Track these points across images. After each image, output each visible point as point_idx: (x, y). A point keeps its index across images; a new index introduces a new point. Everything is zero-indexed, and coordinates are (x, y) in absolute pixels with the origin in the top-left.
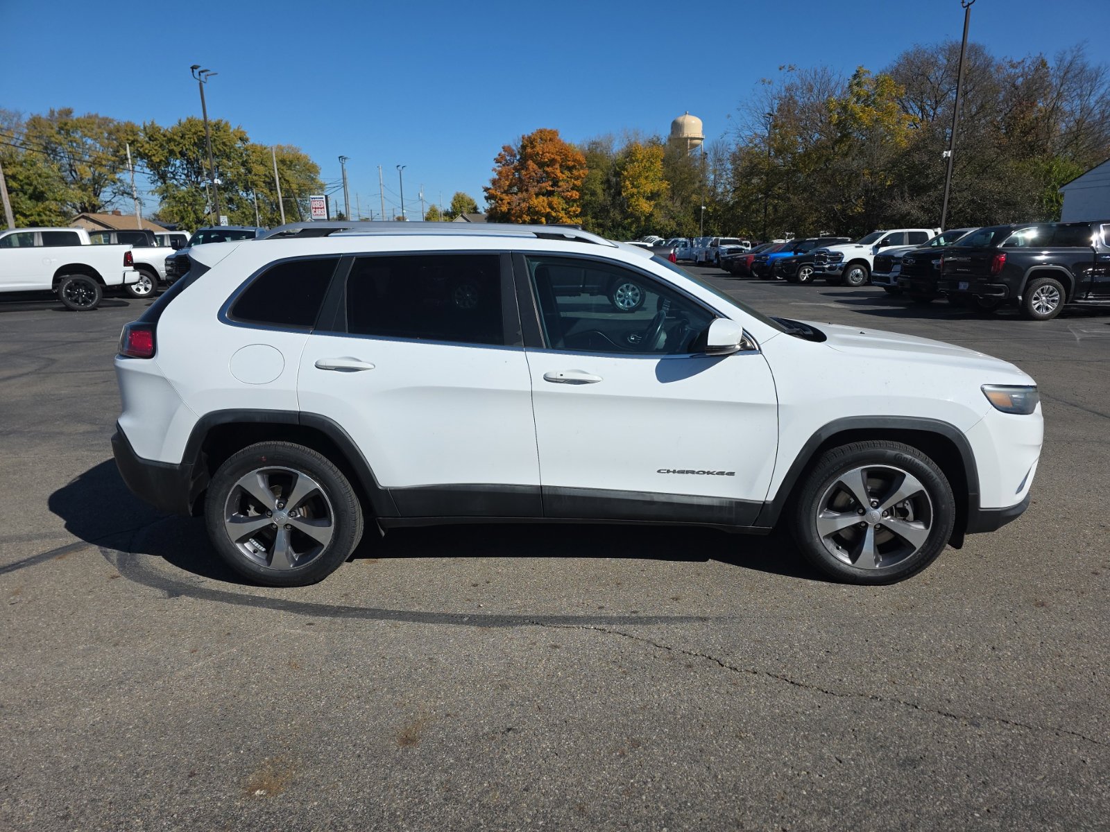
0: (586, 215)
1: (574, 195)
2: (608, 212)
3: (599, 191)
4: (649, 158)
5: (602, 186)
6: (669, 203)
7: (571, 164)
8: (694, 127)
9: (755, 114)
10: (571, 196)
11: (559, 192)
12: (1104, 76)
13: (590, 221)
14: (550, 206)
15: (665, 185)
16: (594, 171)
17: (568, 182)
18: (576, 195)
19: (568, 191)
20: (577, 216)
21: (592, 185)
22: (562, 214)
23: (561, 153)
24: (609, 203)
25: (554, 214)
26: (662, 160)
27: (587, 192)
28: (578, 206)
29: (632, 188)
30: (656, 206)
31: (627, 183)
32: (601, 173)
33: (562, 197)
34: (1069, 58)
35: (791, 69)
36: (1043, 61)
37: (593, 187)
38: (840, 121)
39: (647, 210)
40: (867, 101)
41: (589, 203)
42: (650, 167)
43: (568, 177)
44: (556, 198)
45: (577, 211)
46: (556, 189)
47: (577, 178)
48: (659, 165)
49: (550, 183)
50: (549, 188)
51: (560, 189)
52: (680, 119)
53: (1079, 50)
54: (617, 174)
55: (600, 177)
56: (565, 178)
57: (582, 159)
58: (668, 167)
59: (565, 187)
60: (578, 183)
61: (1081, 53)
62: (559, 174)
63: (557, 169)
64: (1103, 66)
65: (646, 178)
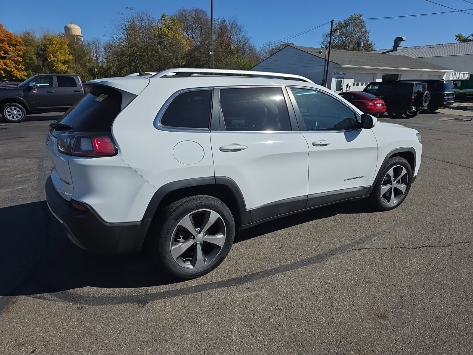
0: (28, 70)
1: (19, 59)
2: (41, 69)
3: (34, 58)
4: (60, 43)
5: (35, 55)
6: (75, 66)
7: (14, 42)
8: (77, 30)
9: (118, 28)
10: (18, 60)
11: (9, 58)
12: (243, 28)
13: (31, 73)
14: (5, 64)
15: (71, 57)
16: (29, 48)
17: (14, 52)
18: (20, 59)
19: (15, 57)
20: (23, 70)
21: (29, 55)
22: (13, 69)
23: (7, 36)
24: (41, 64)
25: (8, 69)
26: (68, 45)
27: (27, 58)
28: (22, 65)
29: (53, 58)
30: (68, 67)
31: (50, 55)
32: (34, 49)
33: (12, 60)
34: (232, 20)
35: (131, 9)
36: (224, 20)
37: (30, 56)
38: (159, 35)
39: (64, 69)
40: (169, 28)
41: (29, 64)
42: (61, 48)
43: (13, 50)
44: (8, 60)
45: (23, 68)
46: (7, 55)
47: (20, 51)
48: (66, 47)
49: (3, 52)
50: (2, 55)
51: (9, 56)
52: (69, 25)
53: (235, 18)
54: (44, 50)
55: (33, 51)
56: (12, 50)
57: (22, 42)
58: (70, 48)
59: (13, 55)
60: (21, 53)
61: (236, 19)
62: (8, 48)
63: (6, 45)
64: (242, 25)
65: (61, 53)
